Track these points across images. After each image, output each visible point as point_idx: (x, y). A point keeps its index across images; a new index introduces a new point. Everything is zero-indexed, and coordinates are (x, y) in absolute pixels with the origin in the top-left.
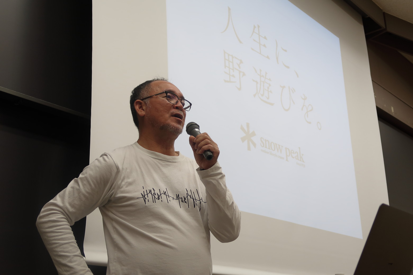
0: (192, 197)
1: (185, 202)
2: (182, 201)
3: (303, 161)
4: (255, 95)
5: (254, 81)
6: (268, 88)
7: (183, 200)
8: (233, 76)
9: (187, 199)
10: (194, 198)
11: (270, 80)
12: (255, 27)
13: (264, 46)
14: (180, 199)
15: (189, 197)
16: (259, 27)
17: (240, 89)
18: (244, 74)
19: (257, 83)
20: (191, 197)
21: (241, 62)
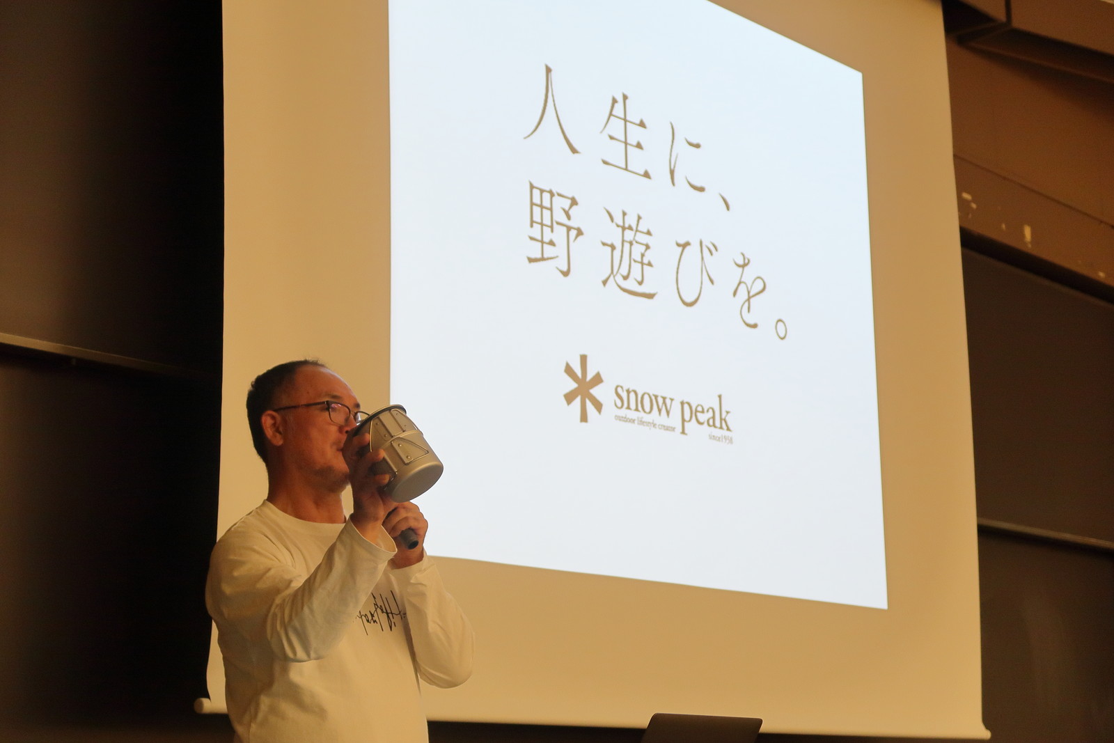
0: (385, 611)
1: (375, 621)
2: (368, 621)
3: (728, 429)
4: (605, 282)
5: (604, 244)
6: (643, 255)
7: (370, 618)
8: (552, 243)
9: (375, 615)
10: (389, 611)
11: (649, 233)
12: (614, 101)
13: (639, 146)
14: (363, 617)
15: (379, 610)
16: (625, 98)
17: (566, 274)
18: (580, 232)
19: (613, 247)
20: (382, 610)
21: (574, 202)
